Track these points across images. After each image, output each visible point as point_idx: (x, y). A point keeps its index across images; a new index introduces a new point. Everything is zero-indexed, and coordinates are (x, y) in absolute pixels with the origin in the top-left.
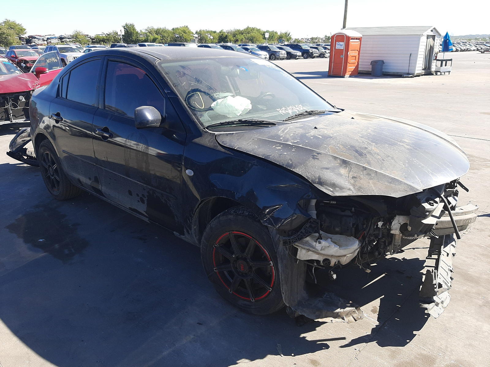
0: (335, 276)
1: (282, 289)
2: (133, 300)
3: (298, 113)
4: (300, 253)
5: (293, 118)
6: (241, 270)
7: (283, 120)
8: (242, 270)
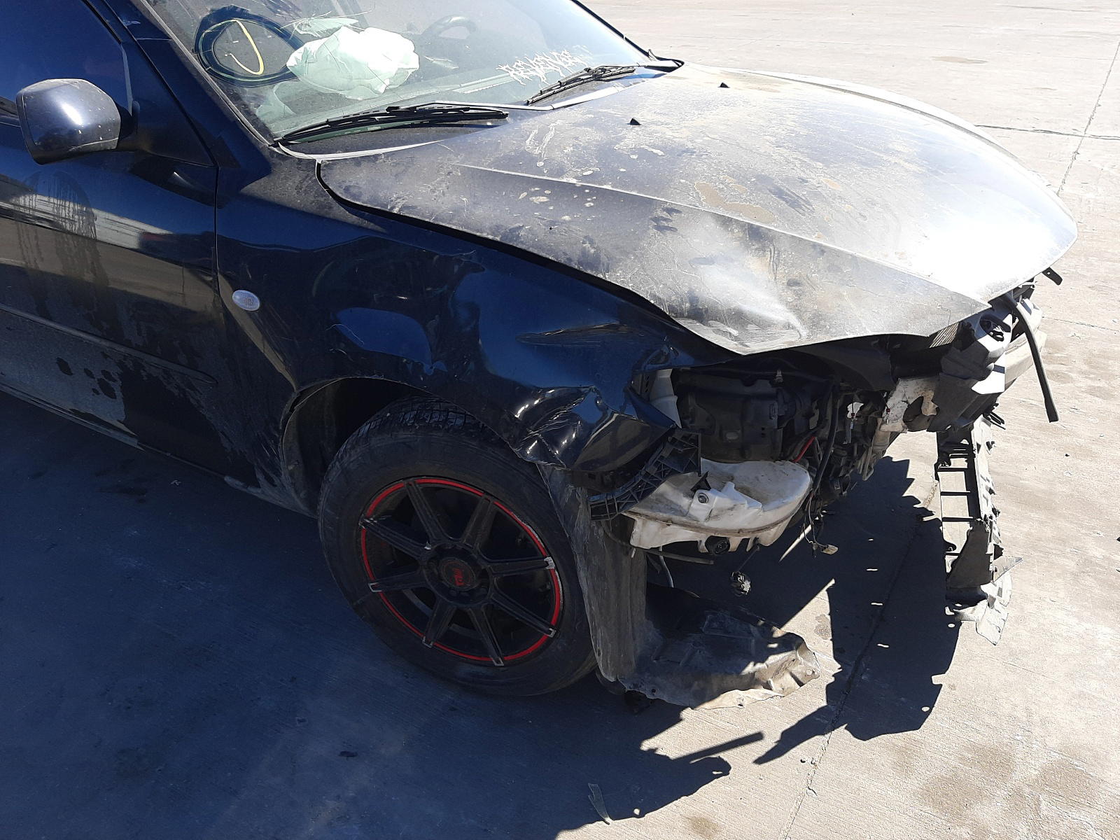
0: (747, 586)
1: (596, 640)
2: (130, 705)
3: (563, 77)
4: (642, 531)
5: (554, 93)
6: (455, 584)
7: (525, 100)
8: (458, 584)
